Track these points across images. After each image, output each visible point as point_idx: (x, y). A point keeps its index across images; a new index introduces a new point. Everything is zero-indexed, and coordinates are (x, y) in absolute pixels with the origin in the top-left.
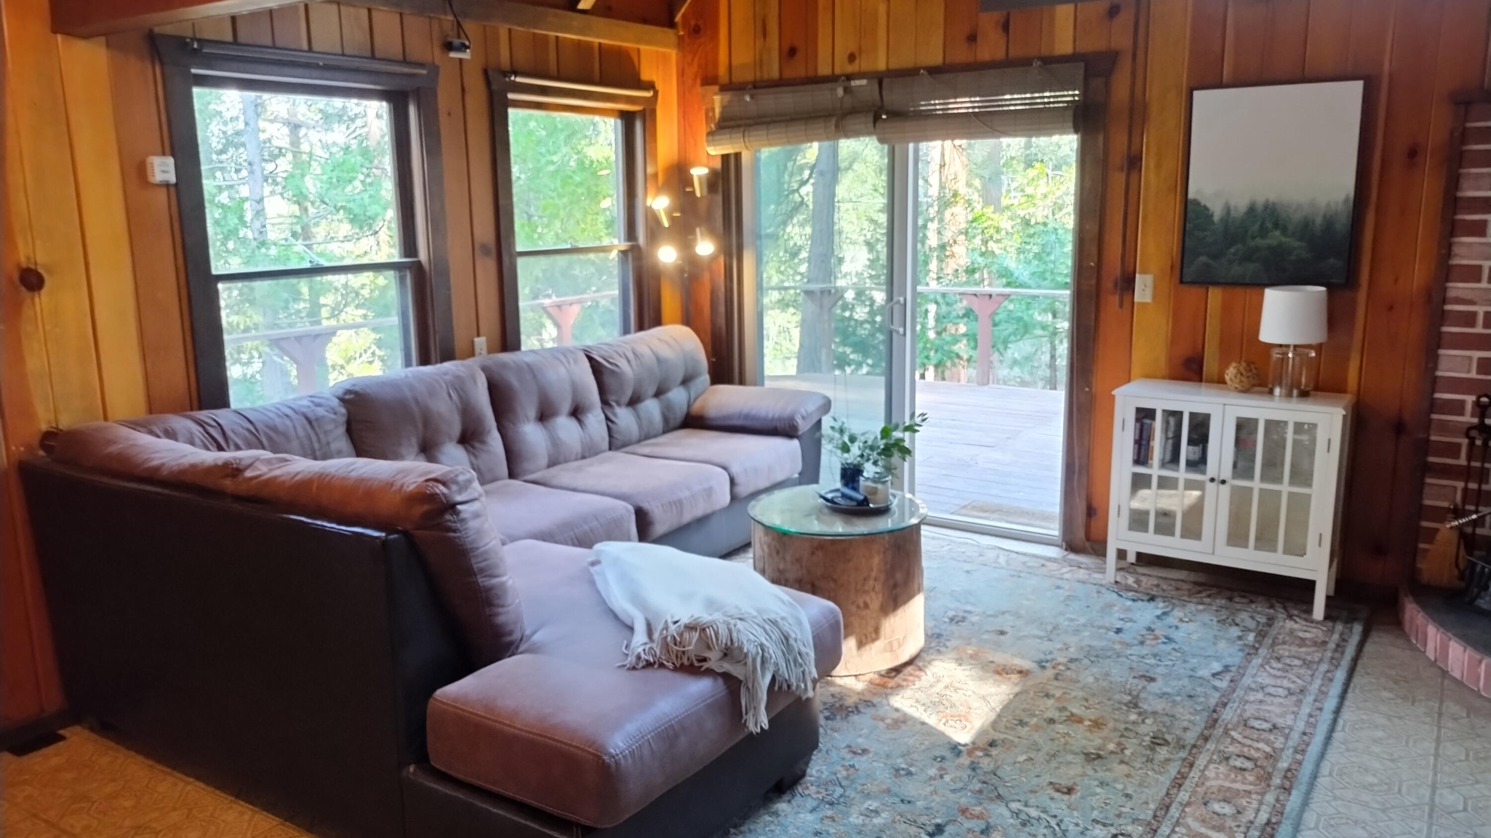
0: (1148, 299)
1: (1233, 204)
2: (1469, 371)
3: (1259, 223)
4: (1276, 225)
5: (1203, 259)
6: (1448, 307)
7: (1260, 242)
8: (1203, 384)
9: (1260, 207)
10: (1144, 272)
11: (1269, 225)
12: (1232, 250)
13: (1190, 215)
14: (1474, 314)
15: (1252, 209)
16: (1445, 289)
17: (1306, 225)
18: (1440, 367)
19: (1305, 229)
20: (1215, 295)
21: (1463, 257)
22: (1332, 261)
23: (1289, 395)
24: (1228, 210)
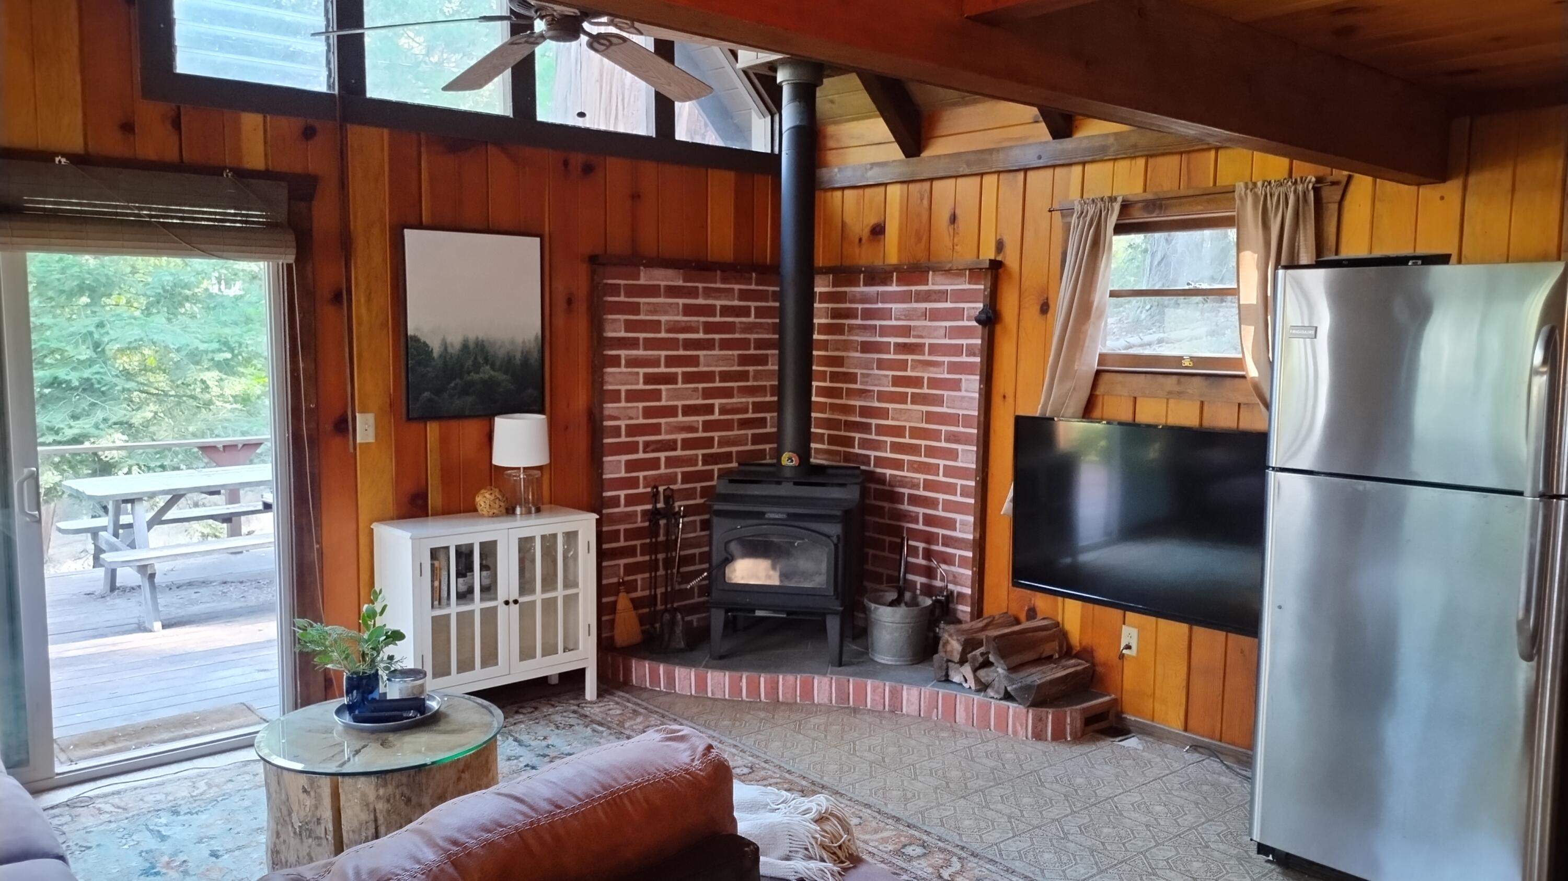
0: (371, 439)
1: (449, 340)
2: (620, 472)
3: (472, 358)
4: (486, 361)
5: (427, 394)
6: (606, 423)
7: (475, 376)
8: (430, 518)
9: (471, 345)
10: (364, 411)
11: (481, 360)
12: (452, 385)
13: (411, 351)
14: (619, 427)
15: (465, 346)
16: (602, 409)
17: (509, 359)
18: (605, 471)
19: (508, 364)
20: (433, 430)
21: (611, 384)
22: (530, 391)
23: (529, 512)
24: (445, 346)
